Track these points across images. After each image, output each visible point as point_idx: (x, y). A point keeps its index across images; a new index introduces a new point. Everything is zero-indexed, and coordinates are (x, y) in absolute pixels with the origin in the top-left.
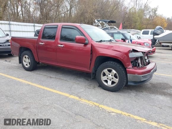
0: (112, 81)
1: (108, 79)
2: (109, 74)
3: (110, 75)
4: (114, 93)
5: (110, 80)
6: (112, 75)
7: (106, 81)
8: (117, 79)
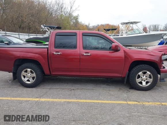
0: (146, 81)
1: (142, 80)
2: (143, 76)
3: (145, 77)
4: (148, 91)
5: (144, 81)
6: (146, 77)
7: (141, 83)
8: (152, 79)
